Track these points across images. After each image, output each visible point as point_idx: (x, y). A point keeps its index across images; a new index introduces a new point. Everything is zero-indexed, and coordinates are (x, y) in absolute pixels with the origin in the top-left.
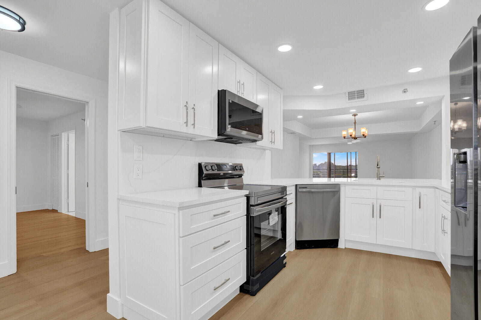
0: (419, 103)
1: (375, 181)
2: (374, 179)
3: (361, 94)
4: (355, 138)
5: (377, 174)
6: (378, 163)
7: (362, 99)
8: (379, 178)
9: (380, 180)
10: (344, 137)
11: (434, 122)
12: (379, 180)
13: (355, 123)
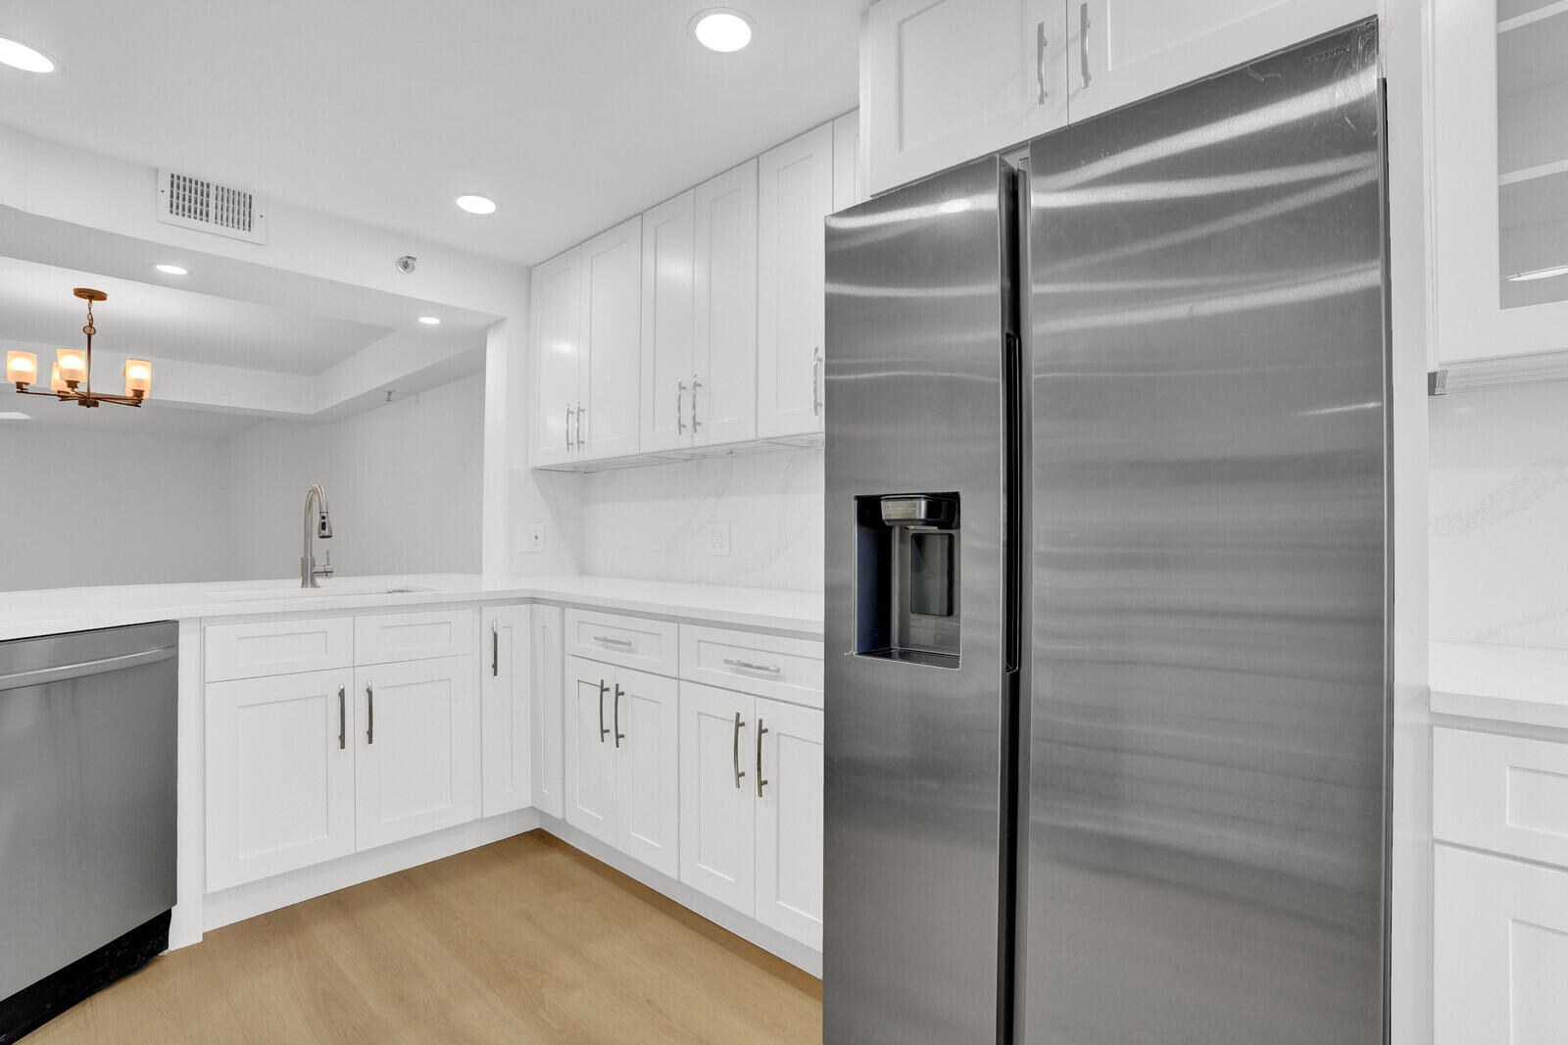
0: (430, 321)
1: (289, 590)
2: (288, 582)
3: (237, 209)
4: (89, 401)
5: (304, 561)
6: (323, 518)
7: (241, 233)
8: (312, 579)
9: (314, 585)
10: (21, 387)
11: (386, 394)
12: (309, 590)
13: (90, 331)
